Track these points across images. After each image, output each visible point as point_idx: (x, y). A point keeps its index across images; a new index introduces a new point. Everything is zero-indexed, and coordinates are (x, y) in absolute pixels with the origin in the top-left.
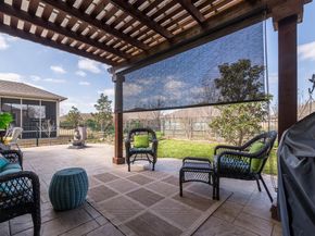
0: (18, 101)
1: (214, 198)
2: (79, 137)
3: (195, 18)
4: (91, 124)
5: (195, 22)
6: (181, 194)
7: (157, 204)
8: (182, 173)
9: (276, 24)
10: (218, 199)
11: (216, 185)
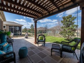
0: (13, 26)
1: (61, 57)
2: (26, 36)
3: (56, 6)
4: (29, 32)
5: (56, 7)
6: (51, 55)
7: (45, 58)
8: (52, 49)
9: (81, 8)
10: (62, 57)
11: (61, 54)
